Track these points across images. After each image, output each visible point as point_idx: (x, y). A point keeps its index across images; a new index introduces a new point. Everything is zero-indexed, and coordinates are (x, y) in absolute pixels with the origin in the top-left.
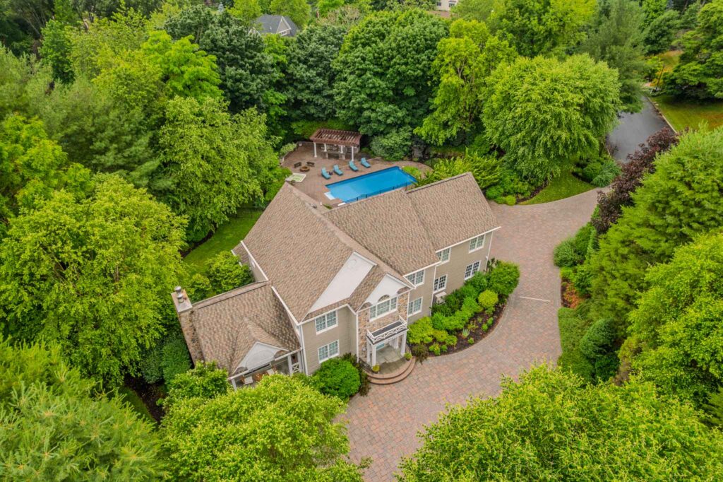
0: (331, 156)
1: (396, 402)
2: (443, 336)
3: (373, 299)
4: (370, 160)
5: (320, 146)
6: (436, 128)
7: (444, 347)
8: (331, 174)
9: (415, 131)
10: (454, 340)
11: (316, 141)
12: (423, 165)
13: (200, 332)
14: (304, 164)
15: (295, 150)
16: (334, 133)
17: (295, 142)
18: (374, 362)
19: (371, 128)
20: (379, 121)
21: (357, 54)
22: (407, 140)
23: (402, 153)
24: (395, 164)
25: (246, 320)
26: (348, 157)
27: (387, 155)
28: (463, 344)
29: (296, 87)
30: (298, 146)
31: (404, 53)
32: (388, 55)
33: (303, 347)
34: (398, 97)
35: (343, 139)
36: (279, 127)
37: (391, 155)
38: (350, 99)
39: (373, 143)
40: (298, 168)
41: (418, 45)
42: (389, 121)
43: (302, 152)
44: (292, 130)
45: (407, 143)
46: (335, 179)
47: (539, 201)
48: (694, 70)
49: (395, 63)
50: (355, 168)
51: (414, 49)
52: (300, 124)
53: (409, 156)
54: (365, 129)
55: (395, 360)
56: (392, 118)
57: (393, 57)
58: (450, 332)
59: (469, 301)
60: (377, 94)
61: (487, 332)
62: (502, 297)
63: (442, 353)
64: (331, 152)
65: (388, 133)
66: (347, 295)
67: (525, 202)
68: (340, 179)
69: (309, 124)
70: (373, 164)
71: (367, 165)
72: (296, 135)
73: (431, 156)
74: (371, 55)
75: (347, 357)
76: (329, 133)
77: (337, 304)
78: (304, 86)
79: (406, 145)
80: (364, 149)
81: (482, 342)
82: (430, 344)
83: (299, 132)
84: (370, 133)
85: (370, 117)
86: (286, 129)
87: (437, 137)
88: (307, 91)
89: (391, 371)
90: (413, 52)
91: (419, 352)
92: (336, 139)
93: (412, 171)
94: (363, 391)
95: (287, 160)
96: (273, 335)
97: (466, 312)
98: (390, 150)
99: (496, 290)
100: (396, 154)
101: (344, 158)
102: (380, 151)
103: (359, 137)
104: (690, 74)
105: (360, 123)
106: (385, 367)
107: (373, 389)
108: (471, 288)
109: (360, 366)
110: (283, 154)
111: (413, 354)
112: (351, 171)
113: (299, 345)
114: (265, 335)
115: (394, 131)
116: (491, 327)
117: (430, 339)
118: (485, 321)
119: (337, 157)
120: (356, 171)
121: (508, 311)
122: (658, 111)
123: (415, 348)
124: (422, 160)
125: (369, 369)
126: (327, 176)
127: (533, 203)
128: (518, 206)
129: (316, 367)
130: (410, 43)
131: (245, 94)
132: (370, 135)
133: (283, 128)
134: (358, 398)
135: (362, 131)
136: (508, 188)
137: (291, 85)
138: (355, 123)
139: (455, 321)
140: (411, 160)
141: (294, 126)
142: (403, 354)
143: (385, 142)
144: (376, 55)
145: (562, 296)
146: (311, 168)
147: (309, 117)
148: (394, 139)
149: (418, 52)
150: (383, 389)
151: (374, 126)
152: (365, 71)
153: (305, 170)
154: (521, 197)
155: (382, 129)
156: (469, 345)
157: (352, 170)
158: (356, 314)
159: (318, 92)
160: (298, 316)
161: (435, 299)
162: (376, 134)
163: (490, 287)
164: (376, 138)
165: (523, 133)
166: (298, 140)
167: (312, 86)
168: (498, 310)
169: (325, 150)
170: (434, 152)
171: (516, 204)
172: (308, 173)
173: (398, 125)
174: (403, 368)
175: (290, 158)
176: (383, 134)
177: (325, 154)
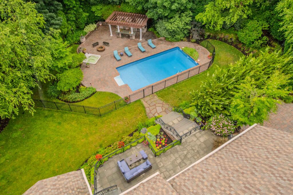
0: (123, 36)
4: (155, 40)
5: (114, 27)
6: (216, 15)
8: (122, 55)
9: (197, 17)
11: (110, 23)
12: (199, 46)
14: (101, 44)
15: (95, 29)
16: (127, 15)
17: (96, 22)
19: (157, 13)
20: (165, 7)
22: (187, 24)
23: (183, 35)
24: (177, 44)
26: (137, 36)
27: (169, 37)
30: (98, 26)
35: (134, 21)
36: (81, 10)
37: (173, 36)
39: (158, 25)
40: (96, 48)
42: (173, 7)
43: (102, 31)
45: (188, 27)
46: (125, 60)
50: (143, 50)
52: (99, 7)
53: (188, 37)
54: (152, 14)
56: (176, 4)
64: (123, 33)
65: (171, 18)
68: (130, 60)
69: (106, 7)
70: (158, 44)
71: (153, 46)
72: (97, 16)
73: (206, 37)
76: (122, 15)
79: (186, 29)
80: (150, 29)
83: (98, 14)
84: (155, 18)
86: (87, 12)
87: (216, 23)
92: (128, 20)
93: (192, 52)
95: (88, 40)
98: (173, 34)
100: (177, 36)
101: (134, 38)
102: (164, 33)
103: (147, 20)
105: (147, 8)
110: (86, 33)
112: (139, 52)
115: (177, 16)
119: (129, 37)
124: (198, 42)
126: (118, 57)
132: (155, 19)
133: (84, 11)
135: (149, 15)
138: (143, 8)
140: (189, 41)
141: (94, 9)
143: (168, 26)
146: (106, 47)
148: (177, 23)
151: (160, 11)
153: (101, 50)
155: (166, 14)
157: (141, 50)
162: (160, 18)
164: (160, 21)
166: (98, 21)
169: (119, 31)
170: (208, 34)
172: (103, 53)
173: (181, 11)
175: (90, 38)
176: (167, 18)
177: (118, 34)
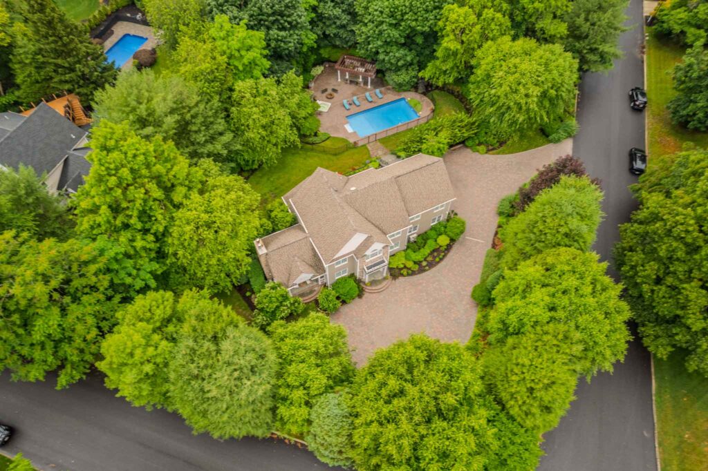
0: (351, 82)
1: (377, 304)
2: (410, 264)
3: (368, 253)
5: (343, 74)
6: (437, 73)
7: (410, 272)
8: (350, 104)
9: (420, 74)
10: (417, 267)
11: (339, 69)
12: (425, 98)
13: (272, 265)
14: (329, 91)
15: (323, 72)
17: (324, 64)
18: (367, 279)
19: (385, 66)
21: (376, 8)
23: (409, 87)
24: (403, 95)
25: (296, 258)
26: (366, 83)
27: (396, 87)
28: (422, 270)
29: (324, 23)
30: (325, 67)
31: (415, 11)
32: (402, 10)
33: (327, 273)
34: (408, 41)
35: (362, 65)
37: (400, 87)
38: (369, 44)
39: (387, 76)
40: (325, 95)
41: (427, 6)
42: (400, 64)
43: (329, 74)
44: (320, 54)
46: (354, 109)
47: (504, 153)
48: (680, 19)
49: (407, 19)
50: (370, 99)
51: (424, 10)
52: (327, 50)
53: (415, 89)
55: (380, 278)
56: (402, 61)
57: (406, 13)
58: (415, 263)
59: (430, 242)
60: (391, 41)
61: (438, 262)
62: (452, 240)
63: (408, 275)
64: (351, 79)
65: (398, 71)
66: (354, 249)
67: (495, 151)
68: (358, 110)
69: (334, 51)
70: (385, 94)
71: (380, 96)
73: (434, 88)
74: (387, 10)
75: (352, 276)
76: (350, 59)
77: (348, 254)
78: (331, 22)
80: (379, 77)
81: (434, 269)
82: (402, 269)
83: (325, 56)
85: (384, 59)
86: (315, 54)
87: (438, 79)
88: (334, 26)
89: (377, 285)
90: (423, 12)
91: (395, 273)
93: (416, 104)
94: (360, 296)
95: (316, 85)
96: (311, 266)
97: (426, 251)
99: (448, 236)
100: (404, 88)
101: (362, 85)
103: (376, 68)
104: (675, 22)
106: (373, 283)
107: (366, 295)
108: (433, 233)
109: (358, 282)
110: (313, 76)
111: (391, 275)
112: (366, 101)
113: (325, 272)
114: (307, 267)
115: (403, 70)
116: (441, 259)
117: (402, 266)
118: (439, 255)
119: (357, 83)
120: (371, 102)
121: (455, 247)
122: (643, 47)
123: (393, 272)
124: (424, 94)
125: (364, 283)
126: (348, 107)
127: (498, 154)
128: (487, 155)
129: (333, 281)
130: (421, 3)
131: (285, 49)
132: (384, 70)
133: (312, 54)
134: (357, 300)
135: (378, 65)
136: (482, 140)
137: (321, 20)
139: (418, 256)
140: (416, 91)
141: (322, 51)
142: (385, 275)
143: (396, 78)
144: (392, 10)
145: (494, 239)
146: (335, 95)
147: (335, 46)
148: (403, 77)
149: (427, 11)
150: (371, 295)
151: (388, 65)
152: (382, 23)
153: (331, 98)
154: (490, 147)
155: (393, 69)
156: (425, 271)
157: (368, 100)
158: (358, 261)
159: (343, 27)
160: (325, 261)
161: (409, 238)
162: (389, 70)
163: (445, 233)
164: (389, 73)
165: (495, 108)
167: (338, 23)
168: (449, 247)
169: (347, 77)
171: (486, 153)
172: (333, 100)
173: (408, 65)
174: (384, 283)
175: (318, 82)
177: (346, 80)
